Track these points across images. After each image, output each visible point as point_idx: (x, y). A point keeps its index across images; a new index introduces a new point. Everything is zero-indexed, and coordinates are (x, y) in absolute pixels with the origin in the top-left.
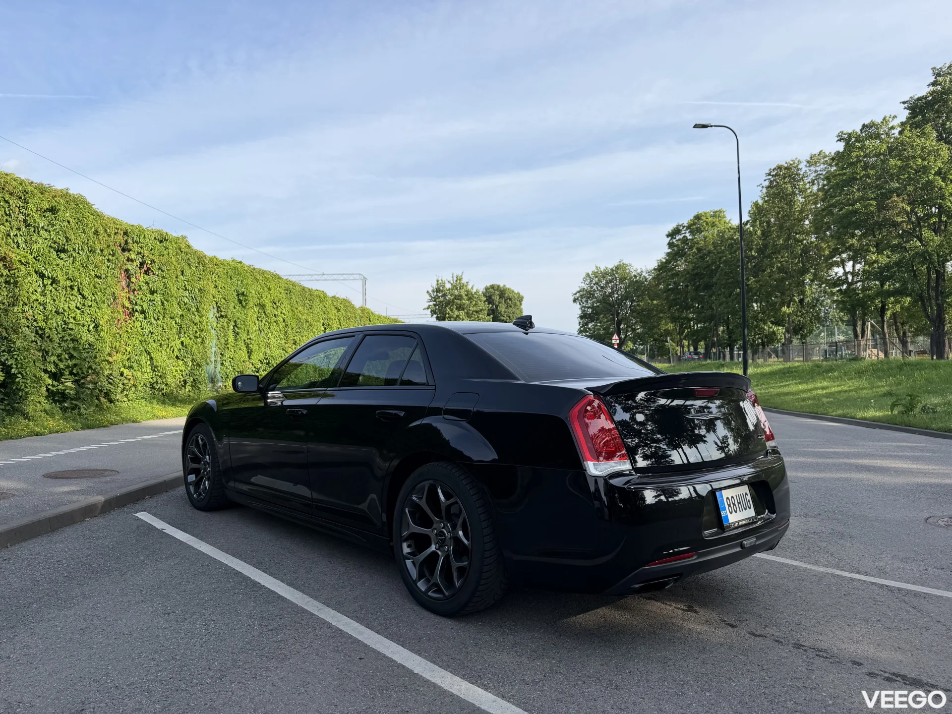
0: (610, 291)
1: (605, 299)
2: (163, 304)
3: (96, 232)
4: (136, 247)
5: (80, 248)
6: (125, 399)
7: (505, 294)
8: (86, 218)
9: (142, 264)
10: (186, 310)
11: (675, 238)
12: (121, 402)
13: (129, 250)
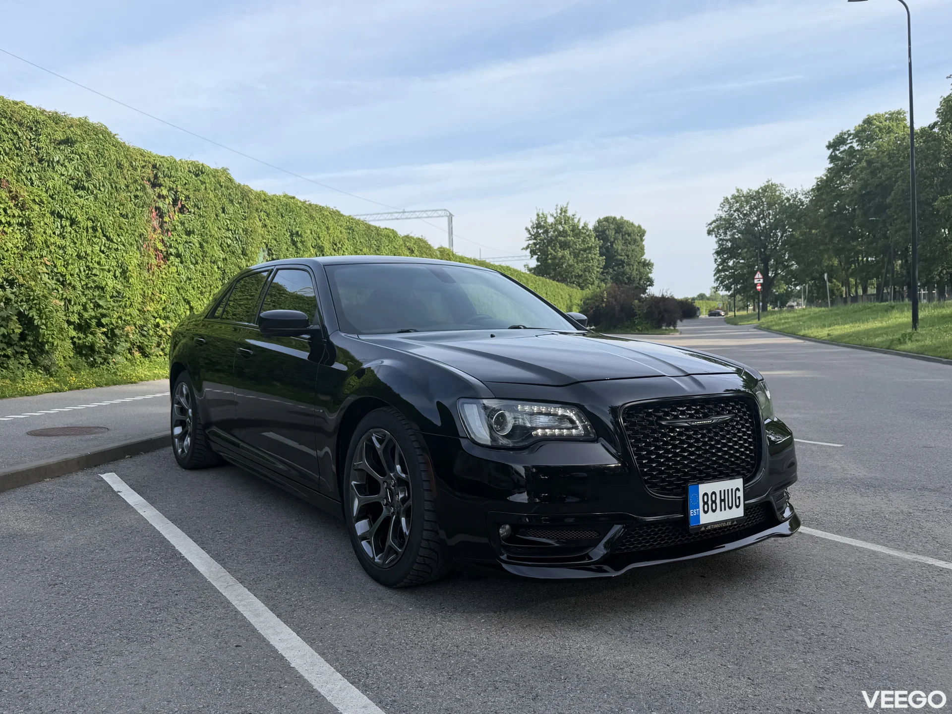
0: (756, 218)
1: (749, 229)
2: (201, 246)
3: (120, 166)
4: (168, 182)
5: (101, 184)
6: (161, 353)
7: (622, 228)
8: (107, 150)
9: (175, 202)
10: (229, 253)
11: (839, 150)
12: (157, 356)
13: (160, 185)
